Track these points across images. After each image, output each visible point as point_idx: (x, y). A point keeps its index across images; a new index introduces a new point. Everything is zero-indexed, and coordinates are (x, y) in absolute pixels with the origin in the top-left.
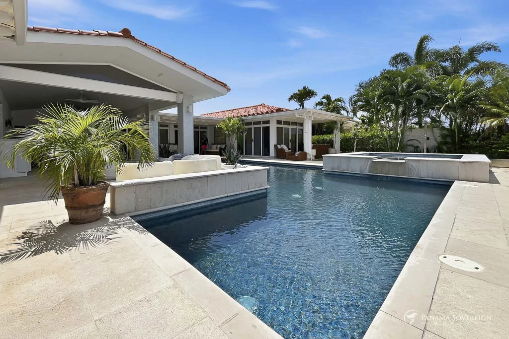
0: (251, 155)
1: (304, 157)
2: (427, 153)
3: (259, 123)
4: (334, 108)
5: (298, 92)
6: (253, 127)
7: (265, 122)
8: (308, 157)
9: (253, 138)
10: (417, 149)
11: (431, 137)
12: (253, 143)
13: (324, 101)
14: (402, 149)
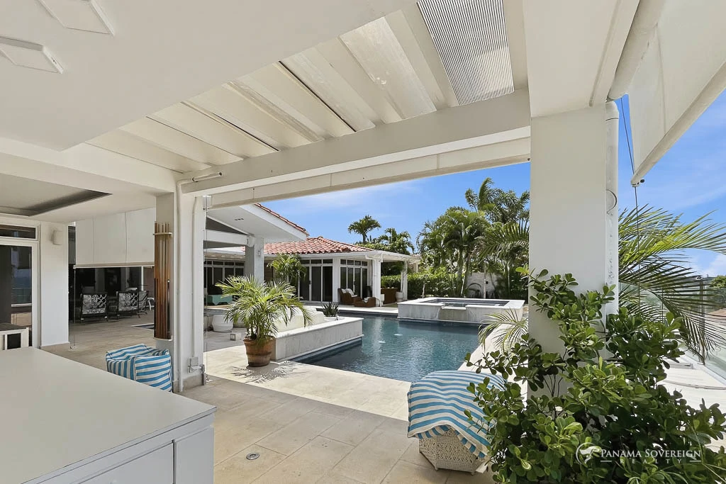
0: (309, 300)
1: (373, 303)
2: (486, 298)
3: (319, 261)
4: (400, 244)
5: (359, 222)
6: (311, 266)
7: (325, 261)
8: (378, 303)
9: (310, 279)
10: (478, 295)
11: (490, 282)
12: (310, 286)
13: (389, 235)
14: (466, 294)
